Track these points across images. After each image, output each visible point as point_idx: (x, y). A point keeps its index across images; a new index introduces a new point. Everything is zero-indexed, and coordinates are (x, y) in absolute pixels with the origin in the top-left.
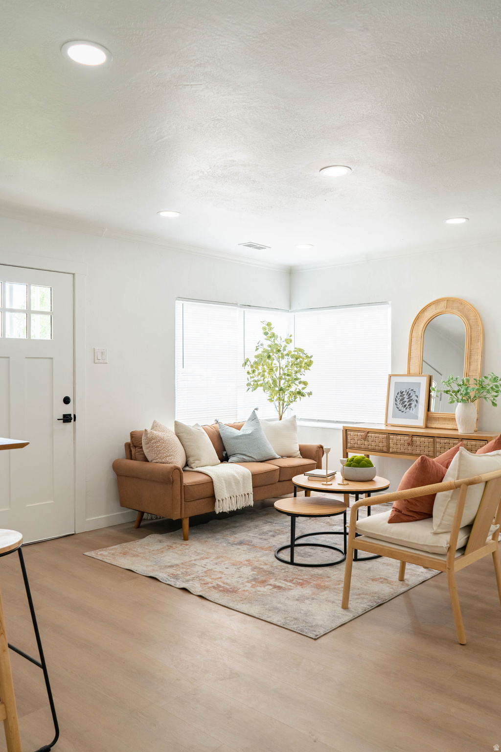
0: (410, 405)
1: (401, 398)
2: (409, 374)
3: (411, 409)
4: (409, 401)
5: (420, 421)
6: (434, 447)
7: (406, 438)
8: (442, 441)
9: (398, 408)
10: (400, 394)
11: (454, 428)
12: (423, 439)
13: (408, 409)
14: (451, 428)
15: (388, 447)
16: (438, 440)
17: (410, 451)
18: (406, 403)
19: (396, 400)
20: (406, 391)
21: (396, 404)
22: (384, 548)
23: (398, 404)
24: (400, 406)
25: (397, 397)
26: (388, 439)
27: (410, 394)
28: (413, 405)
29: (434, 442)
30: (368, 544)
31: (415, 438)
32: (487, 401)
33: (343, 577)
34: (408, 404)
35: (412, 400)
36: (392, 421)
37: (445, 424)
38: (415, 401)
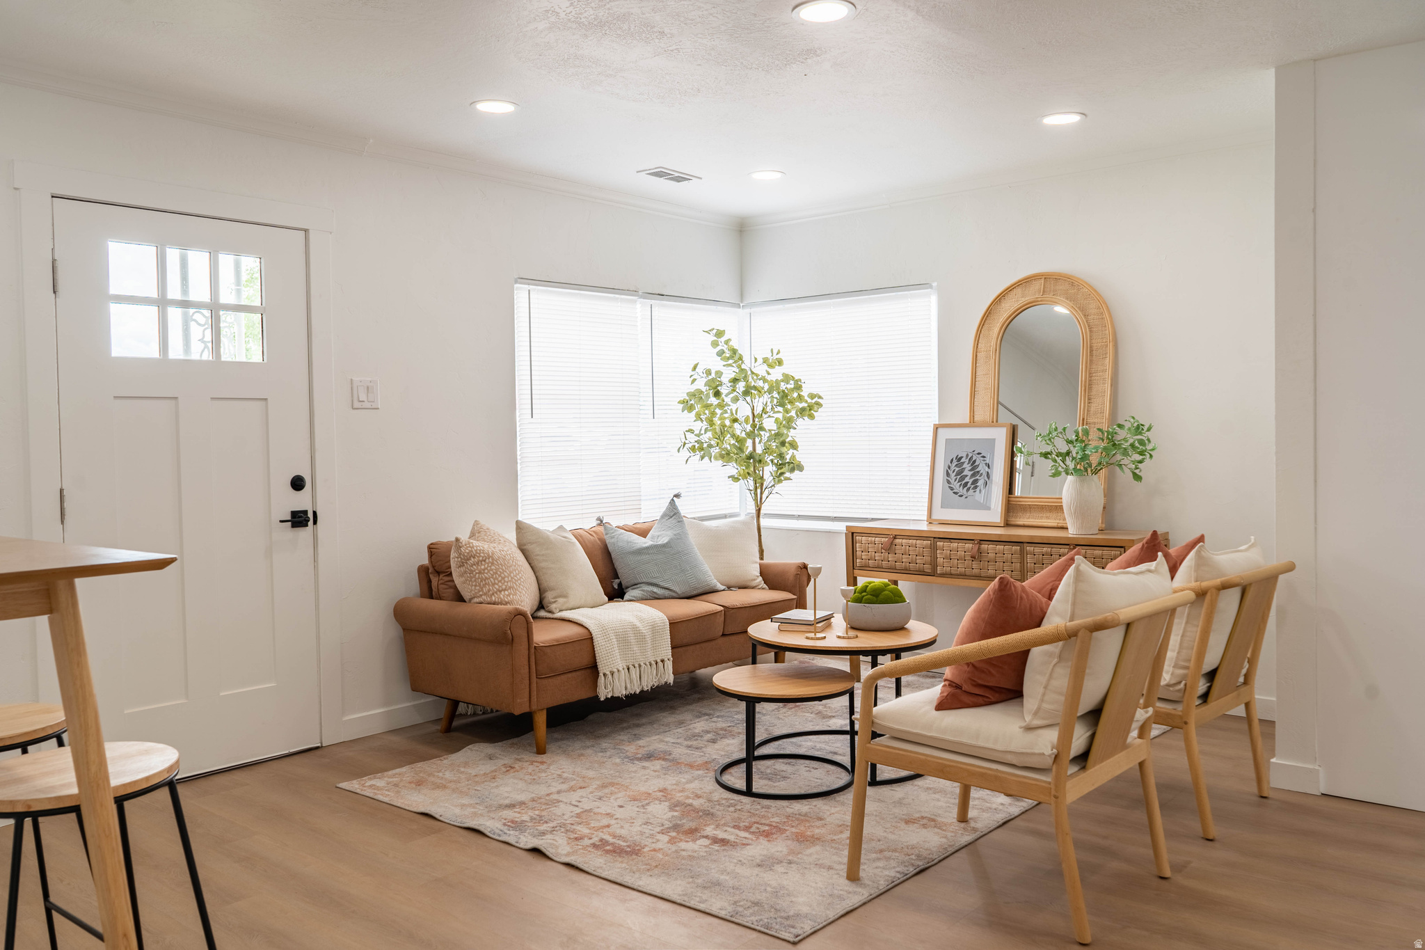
0: (975, 482)
1: (957, 469)
2: (973, 423)
3: (978, 490)
4: (973, 475)
5: (994, 513)
6: (1022, 562)
7: (969, 546)
8: (1038, 550)
9: (952, 489)
10: (955, 463)
11: (1060, 525)
12: (1000, 547)
13: (971, 491)
14: (1055, 525)
15: (934, 564)
16: (1029, 548)
17: (976, 571)
18: (967, 479)
19: (948, 474)
20: (967, 455)
21: (949, 482)
22: (929, 758)
23: (952, 481)
24: (956, 485)
25: (949, 467)
26: (934, 548)
27: (975, 461)
28: (980, 483)
29: (1022, 552)
30: (897, 751)
31: (984, 546)
32: (1123, 472)
33: (848, 818)
34: (971, 481)
35: (978, 472)
36: (940, 514)
37: (1042, 518)
38: (985, 474)
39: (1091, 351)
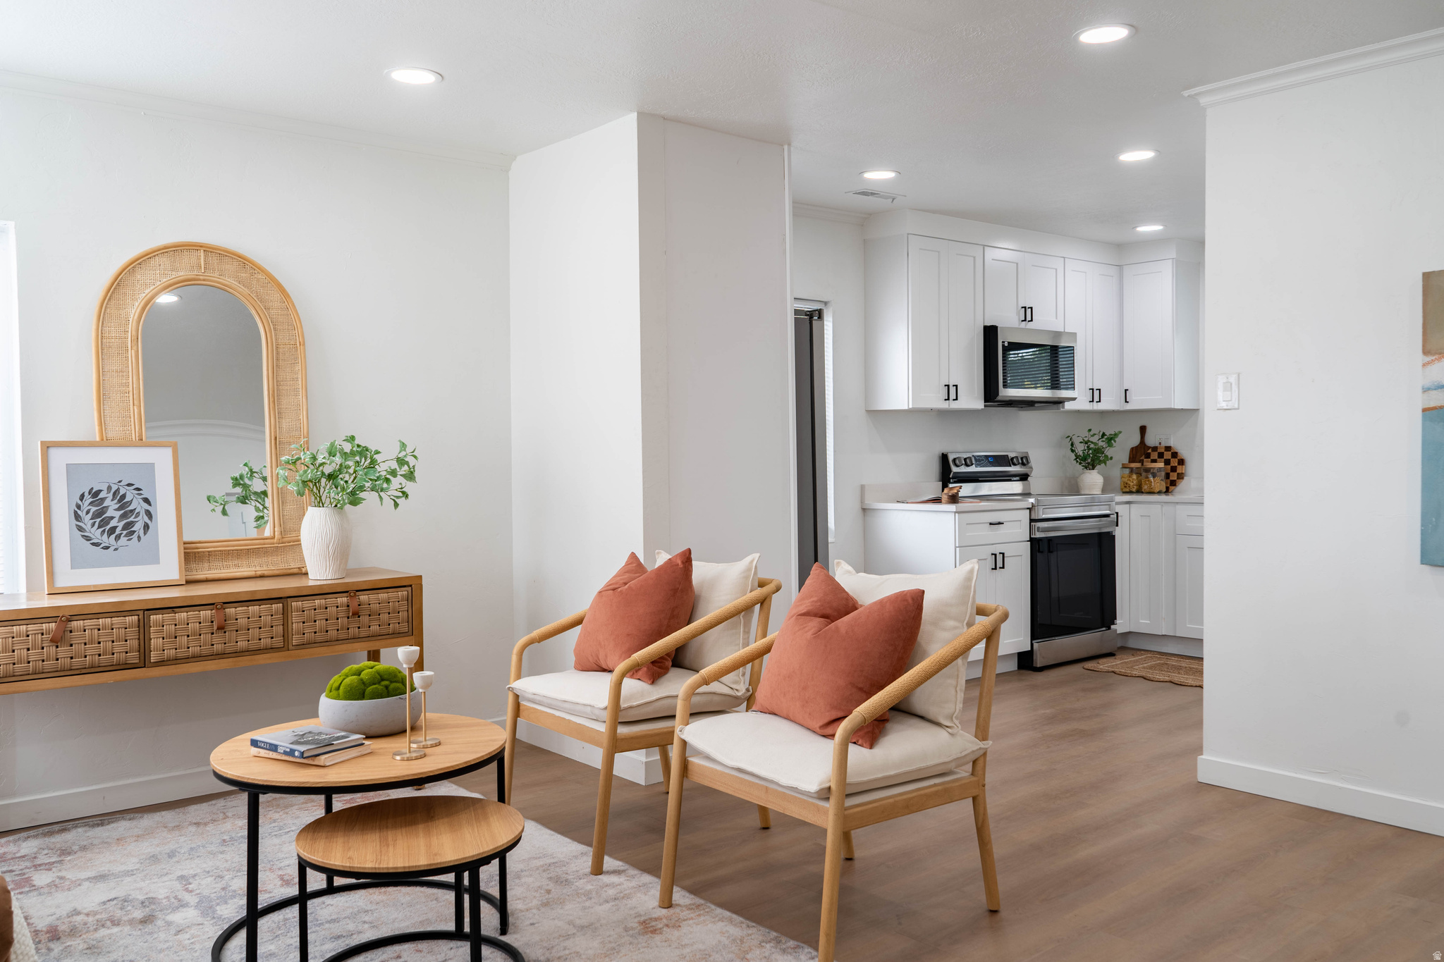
0: (128, 526)
1: (93, 509)
2: (105, 442)
3: (135, 536)
4: (123, 517)
5: (168, 567)
7: (206, 614)
9: (88, 539)
10: (88, 499)
12: (254, 609)
13: (123, 540)
17: (218, 648)
18: (113, 523)
19: (77, 517)
20: (109, 488)
21: (80, 529)
23: (87, 526)
24: (96, 534)
25: (79, 507)
26: (143, 627)
27: (124, 496)
28: (138, 527)
31: (231, 611)
34: (121, 525)
35: (132, 511)
38: (142, 513)
39: (278, 353)
